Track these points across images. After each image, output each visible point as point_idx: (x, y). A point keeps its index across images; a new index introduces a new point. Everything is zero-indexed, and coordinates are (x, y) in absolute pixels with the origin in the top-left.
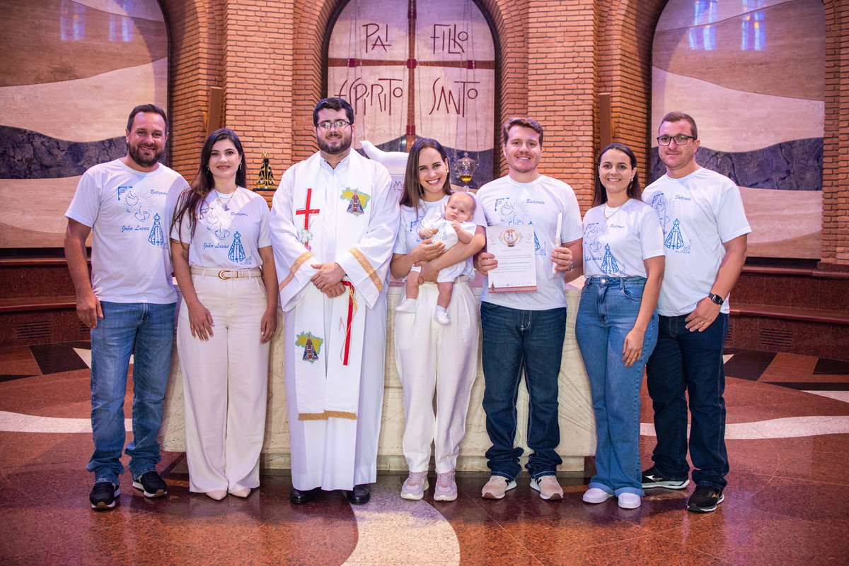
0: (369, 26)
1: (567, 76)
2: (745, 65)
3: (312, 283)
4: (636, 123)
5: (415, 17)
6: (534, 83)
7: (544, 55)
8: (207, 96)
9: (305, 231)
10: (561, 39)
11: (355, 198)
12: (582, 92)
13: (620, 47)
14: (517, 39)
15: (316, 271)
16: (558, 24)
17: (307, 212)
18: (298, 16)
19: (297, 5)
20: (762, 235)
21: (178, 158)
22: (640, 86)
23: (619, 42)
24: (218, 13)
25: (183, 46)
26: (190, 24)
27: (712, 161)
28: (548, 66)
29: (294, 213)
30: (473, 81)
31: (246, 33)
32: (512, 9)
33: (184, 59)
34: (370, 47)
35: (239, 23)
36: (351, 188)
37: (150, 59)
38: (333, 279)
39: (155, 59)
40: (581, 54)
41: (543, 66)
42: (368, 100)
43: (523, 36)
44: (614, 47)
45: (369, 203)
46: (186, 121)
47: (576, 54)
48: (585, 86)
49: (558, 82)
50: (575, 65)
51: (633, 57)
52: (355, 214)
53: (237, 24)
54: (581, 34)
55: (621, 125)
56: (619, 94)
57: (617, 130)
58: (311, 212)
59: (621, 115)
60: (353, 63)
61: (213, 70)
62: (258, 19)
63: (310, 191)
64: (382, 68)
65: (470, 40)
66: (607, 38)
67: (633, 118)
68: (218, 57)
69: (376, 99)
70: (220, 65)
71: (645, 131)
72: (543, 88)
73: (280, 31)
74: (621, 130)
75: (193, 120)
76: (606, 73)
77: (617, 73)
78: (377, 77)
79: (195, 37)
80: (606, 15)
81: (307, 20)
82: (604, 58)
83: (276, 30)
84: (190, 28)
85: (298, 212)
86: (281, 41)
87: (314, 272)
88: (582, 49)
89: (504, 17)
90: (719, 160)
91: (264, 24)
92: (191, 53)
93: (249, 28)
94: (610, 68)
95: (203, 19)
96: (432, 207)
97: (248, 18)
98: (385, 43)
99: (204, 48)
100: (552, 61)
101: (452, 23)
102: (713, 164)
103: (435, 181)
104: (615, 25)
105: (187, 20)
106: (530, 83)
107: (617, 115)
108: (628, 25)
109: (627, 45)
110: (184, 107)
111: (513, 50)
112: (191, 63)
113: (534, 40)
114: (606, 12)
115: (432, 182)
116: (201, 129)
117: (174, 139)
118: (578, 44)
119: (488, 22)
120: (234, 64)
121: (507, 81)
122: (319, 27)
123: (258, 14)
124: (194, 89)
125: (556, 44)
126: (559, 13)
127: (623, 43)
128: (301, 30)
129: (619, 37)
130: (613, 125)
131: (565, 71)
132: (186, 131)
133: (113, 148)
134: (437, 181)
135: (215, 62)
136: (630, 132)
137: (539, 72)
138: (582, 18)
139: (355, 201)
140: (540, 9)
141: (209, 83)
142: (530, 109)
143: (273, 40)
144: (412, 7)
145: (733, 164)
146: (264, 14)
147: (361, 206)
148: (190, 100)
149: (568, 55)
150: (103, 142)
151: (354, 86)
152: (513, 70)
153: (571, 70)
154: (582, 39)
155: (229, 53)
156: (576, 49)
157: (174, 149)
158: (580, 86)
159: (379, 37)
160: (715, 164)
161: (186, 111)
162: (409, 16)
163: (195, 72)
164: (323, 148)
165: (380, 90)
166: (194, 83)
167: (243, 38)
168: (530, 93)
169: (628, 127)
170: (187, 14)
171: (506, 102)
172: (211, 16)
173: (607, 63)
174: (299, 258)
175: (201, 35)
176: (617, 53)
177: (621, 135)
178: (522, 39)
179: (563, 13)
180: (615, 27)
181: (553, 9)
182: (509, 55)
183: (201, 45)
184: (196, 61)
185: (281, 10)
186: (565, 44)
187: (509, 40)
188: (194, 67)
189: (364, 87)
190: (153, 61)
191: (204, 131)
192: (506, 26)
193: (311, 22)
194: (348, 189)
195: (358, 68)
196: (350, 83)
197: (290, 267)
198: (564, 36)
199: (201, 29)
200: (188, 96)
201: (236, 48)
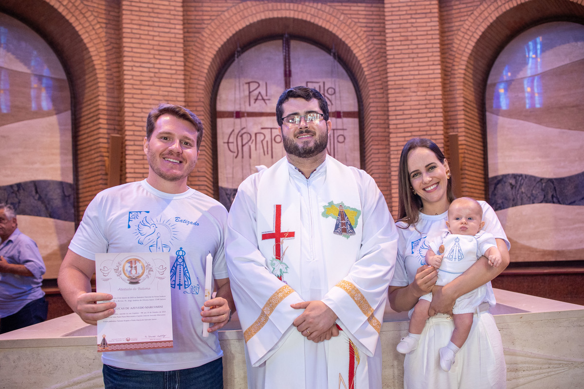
0: (251, 84)
1: (421, 120)
2: (560, 108)
3: (295, 329)
4: (476, 158)
5: (290, 75)
6: (395, 126)
7: (402, 104)
8: (108, 143)
9: (277, 262)
10: (415, 90)
11: (342, 215)
12: (434, 133)
13: (462, 95)
14: (378, 91)
15: (300, 312)
16: (412, 77)
17: (277, 235)
18: (188, 73)
19: (187, 64)
20: (581, 242)
21: (84, 199)
22: (477, 128)
23: (461, 92)
24: (115, 70)
25: (85, 100)
26: (89, 80)
27: (538, 185)
28: (406, 112)
29: (260, 237)
30: (342, 128)
31: (142, 87)
32: (372, 66)
33: (86, 111)
34: (252, 101)
35: (135, 78)
36: (335, 203)
37: (54, 112)
38: (322, 324)
39: (58, 112)
40: (433, 102)
41: (401, 113)
42: (253, 146)
43: (382, 89)
44: (458, 96)
45: (360, 220)
46: (90, 166)
47: (428, 102)
48: (437, 128)
49: (414, 125)
50: (427, 111)
51: (472, 104)
52: (344, 236)
53: (132, 79)
54: (431, 85)
55: (466, 160)
56: (464, 134)
57: (464, 163)
58: (283, 235)
59: (466, 151)
60: (238, 115)
61: (113, 120)
62: (152, 75)
63: (278, 208)
64: (263, 119)
65: (337, 94)
66: (452, 88)
67: (474, 154)
68: (116, 109)
69: (259, 145)
70: (119, 115)
71: (482, 164)
72: (402, 130)
73: (173, 85)
74: (467, 164)
75: (95, 164)
76: (452, 118)
77: (461, 117)
78: (260, 127)
79: (95, 91)
80: (449, 69)
81: (196, 77)
82: (449, 105)
83: (169, 85)
84: (90, 84)
85: (265, 237)
86: (174, 94)
87: (296, 315)
88: (432, 97)
89: (366, 73)
90: (544, 184)
91: (157, 79)
92: (92, 106)
93: (144, 83)
94: (455, 113)
95: (101, 75)
96: (435, 221)
97: (143, 74)
98: (265, 98)
99: (103, 101)
100: (408, 108)
101: (321, 80)
102: (538, 188)
103: (432, 188)
104: (458, 77)
105: (87, 77)
106: (391, 127)
107: (463, 151)
108: (467, 78)
109: (467, 94)
110: (87, 154)
111: (375, 100)
112: (92, 115)
113: (393, 91)
114: (449, 67)
115: (429, 189)
116: (103, 172)
117: (80, 182)
118: (429, 93)
119: (352, 80)
120: (131, 114)
121: (372, 126)
122: (207, 83)
123: (152, 70)
124: (95, 137)
125: (411, 94)
126: (412, 68)
127: (464, 92)
128: (191, 86)
129: (462, 87)
130: (461, 160)
131: (420, 116)
132: (90, 175)
133: (22, 191)
134: (435, 186)
135: (114, 113)
136: (472, 165)
137: (398, 117)
138: (431, 72)
139: (343, 219)
140: (397, 65)
141: (109, 131)
142: (392, 148)
143: (166, 93)
144: (287, 66)
145: (555, 188)
146: (157, 71)
147: (350, 225)
148: (93, 147)
149: (421, 102)
150: (11, 186)
151: (240, 134)
152: (376, 117)
153: (424, 115)
154: (432, 89)
155: (126, 105)
156: (428, 97)
157: (81, 191)
158: (433, 128)
159: (260, 93)
160: (540, 187)
161: (90, 157)
162: (285, 75)
163: (96, 122)
164: (291, 150)
165: (262, 137)
166: (95, 132)
167: (139, 92)
168: (391, 135)
169: (471, 161)
170: (87, 72)
171: (371, 144)
172: (109, 72)
173: (453, 109)
174: (274, 295)
175: (100, 89)
176: (460, 100)
177: (467, 168)
178: (382, 91)
179: (416, 68)
180: (458, 80)
181: (407, 65)
182: (371, 105)
183: (100, 98)
184: (97, 113)
185: (173, 67)
186: (419, 93)
187: (371, 92)
188: (95, 118)
189: (249, 135)
190: (56, 114)
191: (106, 174)
192: (368, 81)
193: (200, 78)
194: (331, 204)
195: (243, 119)
196: (236, 131)
197: (262, 307)
198: (418, 87)
199: (100, 84)
200: (90, 144)
201: (132, 101)
